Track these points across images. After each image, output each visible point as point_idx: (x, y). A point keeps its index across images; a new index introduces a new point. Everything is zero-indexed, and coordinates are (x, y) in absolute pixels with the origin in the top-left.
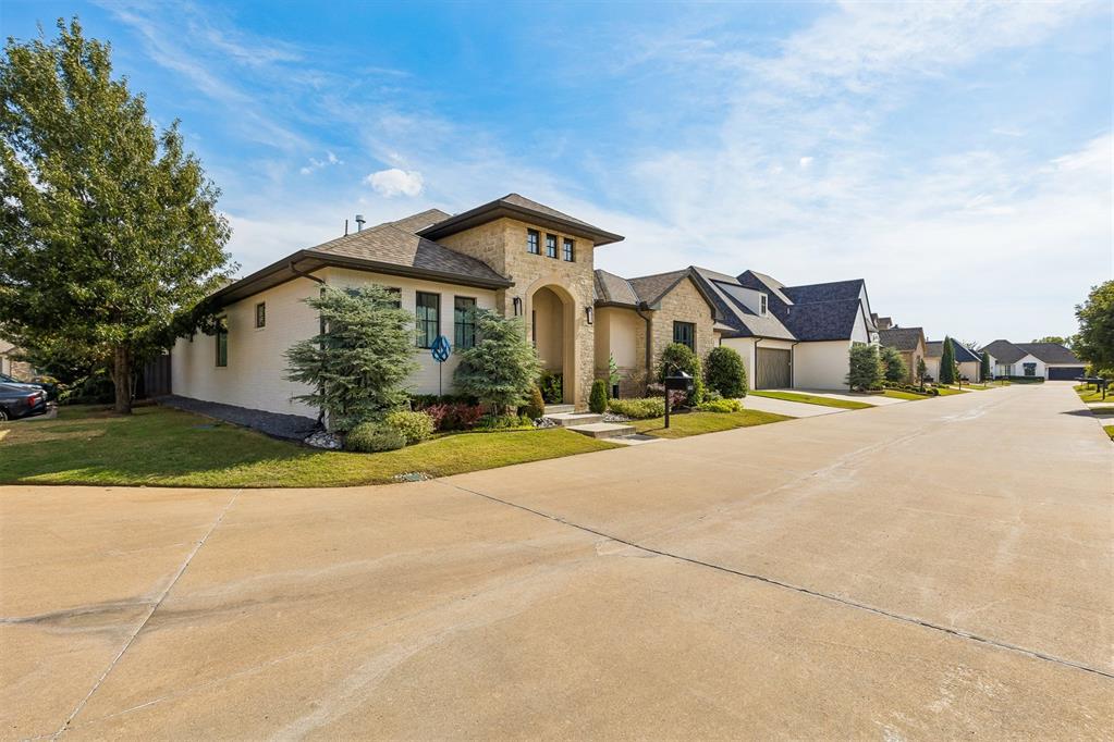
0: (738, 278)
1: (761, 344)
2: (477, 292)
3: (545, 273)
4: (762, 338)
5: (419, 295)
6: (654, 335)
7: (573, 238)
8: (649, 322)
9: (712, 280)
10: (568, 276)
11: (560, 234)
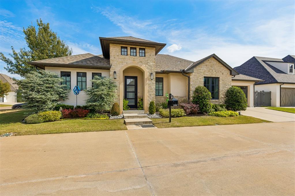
0: (282, 59)
1: (283, 86)
2: (102, 71)
3: (129, 62)
4: (284, 83)
5: (78, 73)
6: (191, 83)
7: (144, 47)
8: (189, 78)
9: (264, 61)
10: (141, 62)
11: (137, 47)
